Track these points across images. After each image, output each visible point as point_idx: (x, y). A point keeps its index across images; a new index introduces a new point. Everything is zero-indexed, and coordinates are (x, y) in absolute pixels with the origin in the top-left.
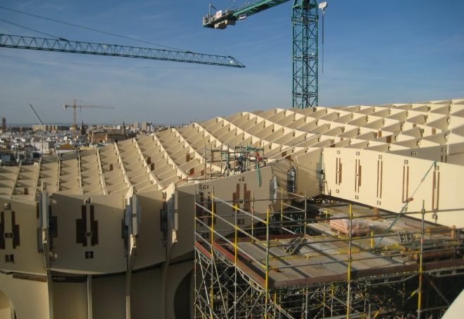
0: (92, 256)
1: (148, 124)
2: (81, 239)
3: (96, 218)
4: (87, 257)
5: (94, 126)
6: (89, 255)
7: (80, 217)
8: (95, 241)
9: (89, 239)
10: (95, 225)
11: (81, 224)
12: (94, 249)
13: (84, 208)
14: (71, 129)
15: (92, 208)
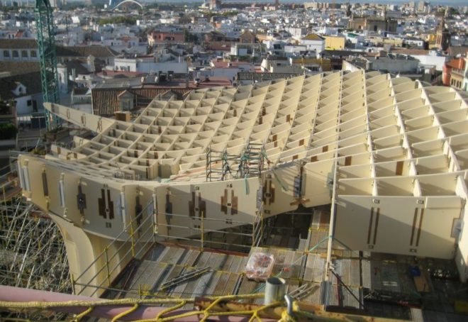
0: (110, 226)
1: (426, 4)
2: (102, 213)
3: (112, 200)
4: (107, 226)
5: (366, 4)
6: (109, 225)
7: (101, 197)
8: (112, 216)
9: (108, 214)
10: (111, 204)
11: (101, 202)
12: (112, 221)
13: (103, 191)
14: (342, 7)
15: (109, 191)
